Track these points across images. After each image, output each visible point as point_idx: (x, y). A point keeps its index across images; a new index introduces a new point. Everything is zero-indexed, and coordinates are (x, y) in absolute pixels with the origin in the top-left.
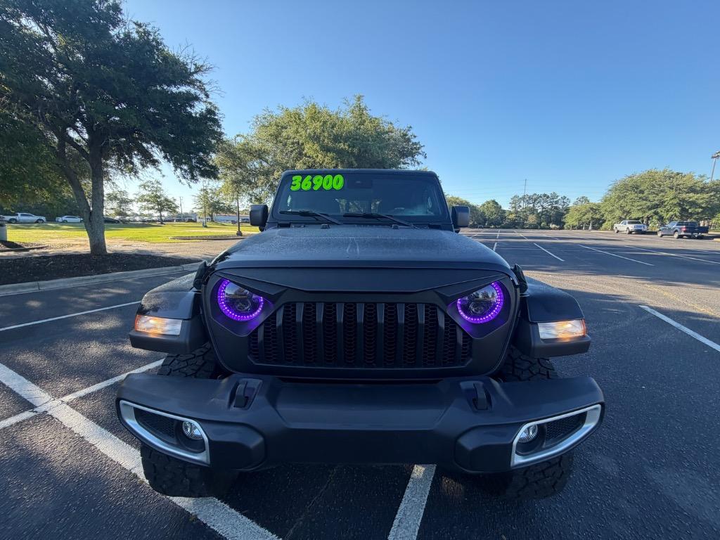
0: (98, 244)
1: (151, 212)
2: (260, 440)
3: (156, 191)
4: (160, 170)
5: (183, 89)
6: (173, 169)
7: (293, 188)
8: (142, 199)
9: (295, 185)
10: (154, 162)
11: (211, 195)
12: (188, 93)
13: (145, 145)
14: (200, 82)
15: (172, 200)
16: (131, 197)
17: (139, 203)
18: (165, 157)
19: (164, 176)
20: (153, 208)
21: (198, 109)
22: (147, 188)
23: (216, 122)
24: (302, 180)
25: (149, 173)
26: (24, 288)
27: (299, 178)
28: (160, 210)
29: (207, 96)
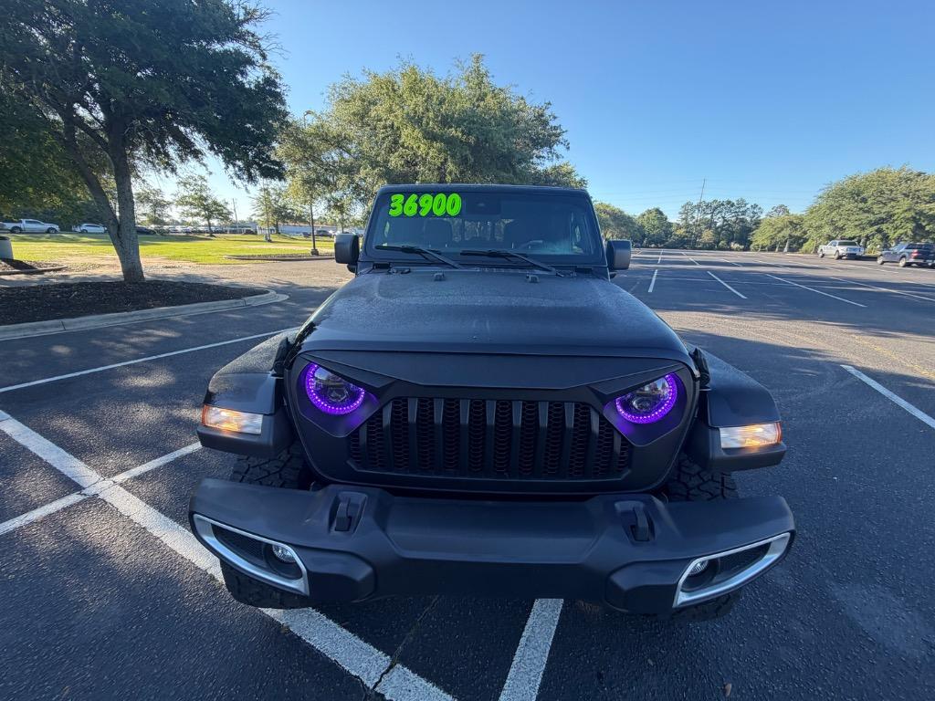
0: (132, 267)
1: (196, 219)
2: (368, 570)
3: (201, 191)
4: (204, 165)
5: (230, 46)
6: (224, 165)
7: (392, 213)
8: (182, 202)
9: (394, 208)
10: (197, 154)
11: (274, 197)
12: (238, 52)
13: (182, 129)
14: (253, 35)
15: (222, 203)
16: (168, 198)
17: (180, 207)
18: (211, 148)
19: (211, 173)
20: (198, 214)
21: (253, 77)
22: (188, 186)
23: (278, 97)
24: (405, 201)
25: (190, 168)
26: (45, 327)
27: (400, 198)
28: (208, 218)
29: (264, 57)
